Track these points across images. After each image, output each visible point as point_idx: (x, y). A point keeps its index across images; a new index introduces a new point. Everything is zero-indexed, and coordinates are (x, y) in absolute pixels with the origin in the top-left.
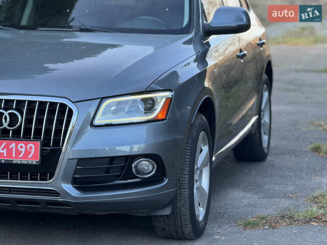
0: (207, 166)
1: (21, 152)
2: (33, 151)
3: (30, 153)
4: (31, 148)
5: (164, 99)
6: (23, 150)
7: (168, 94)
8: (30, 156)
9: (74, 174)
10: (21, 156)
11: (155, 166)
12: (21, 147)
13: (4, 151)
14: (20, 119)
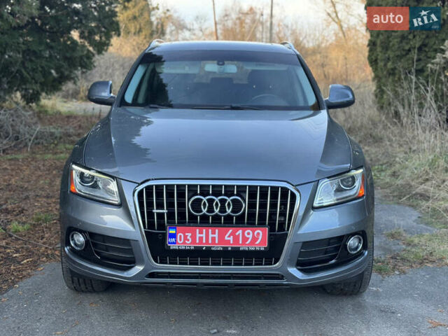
1: (248, 238)
2: (260, 237)
3: (258, 239)
4: (258, 234)
5: (361, 175)
8: (257, 243)
9: (299, 257)
10: (248, 243)
11: (362, 241)
12: (248, 234)
13: (230, 238)
14: (244, 205)
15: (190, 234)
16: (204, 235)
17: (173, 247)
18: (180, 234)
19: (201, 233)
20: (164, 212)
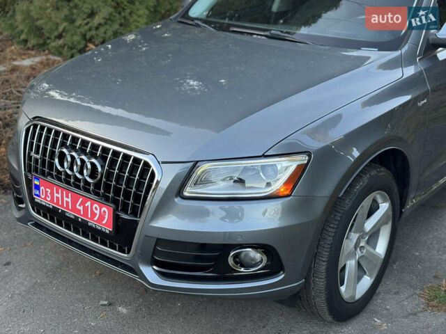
1: (96, 214)
3: (105, 218)
4: (104, 211)
5: (295, 166)
6: (98, 212)
8: (104, 222)
10: (96, 219)
11: (265, 258)
13: (81, 208)
14: (100, 169)
16: (59, 196)
18: (42, 188)
19: (58, 193)
20: (38, 157)
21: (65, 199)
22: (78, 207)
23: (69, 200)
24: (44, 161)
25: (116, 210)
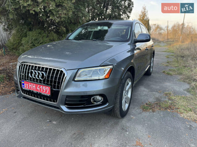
0: (130, 88)
1: (44, 90)
2: (48, 90)
5: (109, 69)
6: (45, 89)
7: (111, 67)
8: (47, 92)
9: (65, 101)
10: (44, 92)
11: (102, 99)
12: (44, 88)
13: (39, 89)
14: (45, 75)
15: (27, 85)
16: (31, 86)
17: (24, 88)
18: (25, 84)
19: (30, 85)
20: (24, 74)
21: (33, 87)
22: (38, 89)
23: (35, 87)
24: (25, 75)
25: (51, 88)
